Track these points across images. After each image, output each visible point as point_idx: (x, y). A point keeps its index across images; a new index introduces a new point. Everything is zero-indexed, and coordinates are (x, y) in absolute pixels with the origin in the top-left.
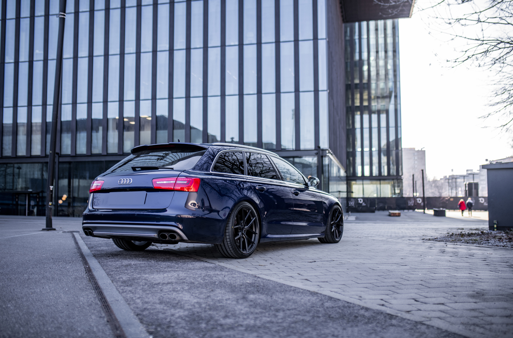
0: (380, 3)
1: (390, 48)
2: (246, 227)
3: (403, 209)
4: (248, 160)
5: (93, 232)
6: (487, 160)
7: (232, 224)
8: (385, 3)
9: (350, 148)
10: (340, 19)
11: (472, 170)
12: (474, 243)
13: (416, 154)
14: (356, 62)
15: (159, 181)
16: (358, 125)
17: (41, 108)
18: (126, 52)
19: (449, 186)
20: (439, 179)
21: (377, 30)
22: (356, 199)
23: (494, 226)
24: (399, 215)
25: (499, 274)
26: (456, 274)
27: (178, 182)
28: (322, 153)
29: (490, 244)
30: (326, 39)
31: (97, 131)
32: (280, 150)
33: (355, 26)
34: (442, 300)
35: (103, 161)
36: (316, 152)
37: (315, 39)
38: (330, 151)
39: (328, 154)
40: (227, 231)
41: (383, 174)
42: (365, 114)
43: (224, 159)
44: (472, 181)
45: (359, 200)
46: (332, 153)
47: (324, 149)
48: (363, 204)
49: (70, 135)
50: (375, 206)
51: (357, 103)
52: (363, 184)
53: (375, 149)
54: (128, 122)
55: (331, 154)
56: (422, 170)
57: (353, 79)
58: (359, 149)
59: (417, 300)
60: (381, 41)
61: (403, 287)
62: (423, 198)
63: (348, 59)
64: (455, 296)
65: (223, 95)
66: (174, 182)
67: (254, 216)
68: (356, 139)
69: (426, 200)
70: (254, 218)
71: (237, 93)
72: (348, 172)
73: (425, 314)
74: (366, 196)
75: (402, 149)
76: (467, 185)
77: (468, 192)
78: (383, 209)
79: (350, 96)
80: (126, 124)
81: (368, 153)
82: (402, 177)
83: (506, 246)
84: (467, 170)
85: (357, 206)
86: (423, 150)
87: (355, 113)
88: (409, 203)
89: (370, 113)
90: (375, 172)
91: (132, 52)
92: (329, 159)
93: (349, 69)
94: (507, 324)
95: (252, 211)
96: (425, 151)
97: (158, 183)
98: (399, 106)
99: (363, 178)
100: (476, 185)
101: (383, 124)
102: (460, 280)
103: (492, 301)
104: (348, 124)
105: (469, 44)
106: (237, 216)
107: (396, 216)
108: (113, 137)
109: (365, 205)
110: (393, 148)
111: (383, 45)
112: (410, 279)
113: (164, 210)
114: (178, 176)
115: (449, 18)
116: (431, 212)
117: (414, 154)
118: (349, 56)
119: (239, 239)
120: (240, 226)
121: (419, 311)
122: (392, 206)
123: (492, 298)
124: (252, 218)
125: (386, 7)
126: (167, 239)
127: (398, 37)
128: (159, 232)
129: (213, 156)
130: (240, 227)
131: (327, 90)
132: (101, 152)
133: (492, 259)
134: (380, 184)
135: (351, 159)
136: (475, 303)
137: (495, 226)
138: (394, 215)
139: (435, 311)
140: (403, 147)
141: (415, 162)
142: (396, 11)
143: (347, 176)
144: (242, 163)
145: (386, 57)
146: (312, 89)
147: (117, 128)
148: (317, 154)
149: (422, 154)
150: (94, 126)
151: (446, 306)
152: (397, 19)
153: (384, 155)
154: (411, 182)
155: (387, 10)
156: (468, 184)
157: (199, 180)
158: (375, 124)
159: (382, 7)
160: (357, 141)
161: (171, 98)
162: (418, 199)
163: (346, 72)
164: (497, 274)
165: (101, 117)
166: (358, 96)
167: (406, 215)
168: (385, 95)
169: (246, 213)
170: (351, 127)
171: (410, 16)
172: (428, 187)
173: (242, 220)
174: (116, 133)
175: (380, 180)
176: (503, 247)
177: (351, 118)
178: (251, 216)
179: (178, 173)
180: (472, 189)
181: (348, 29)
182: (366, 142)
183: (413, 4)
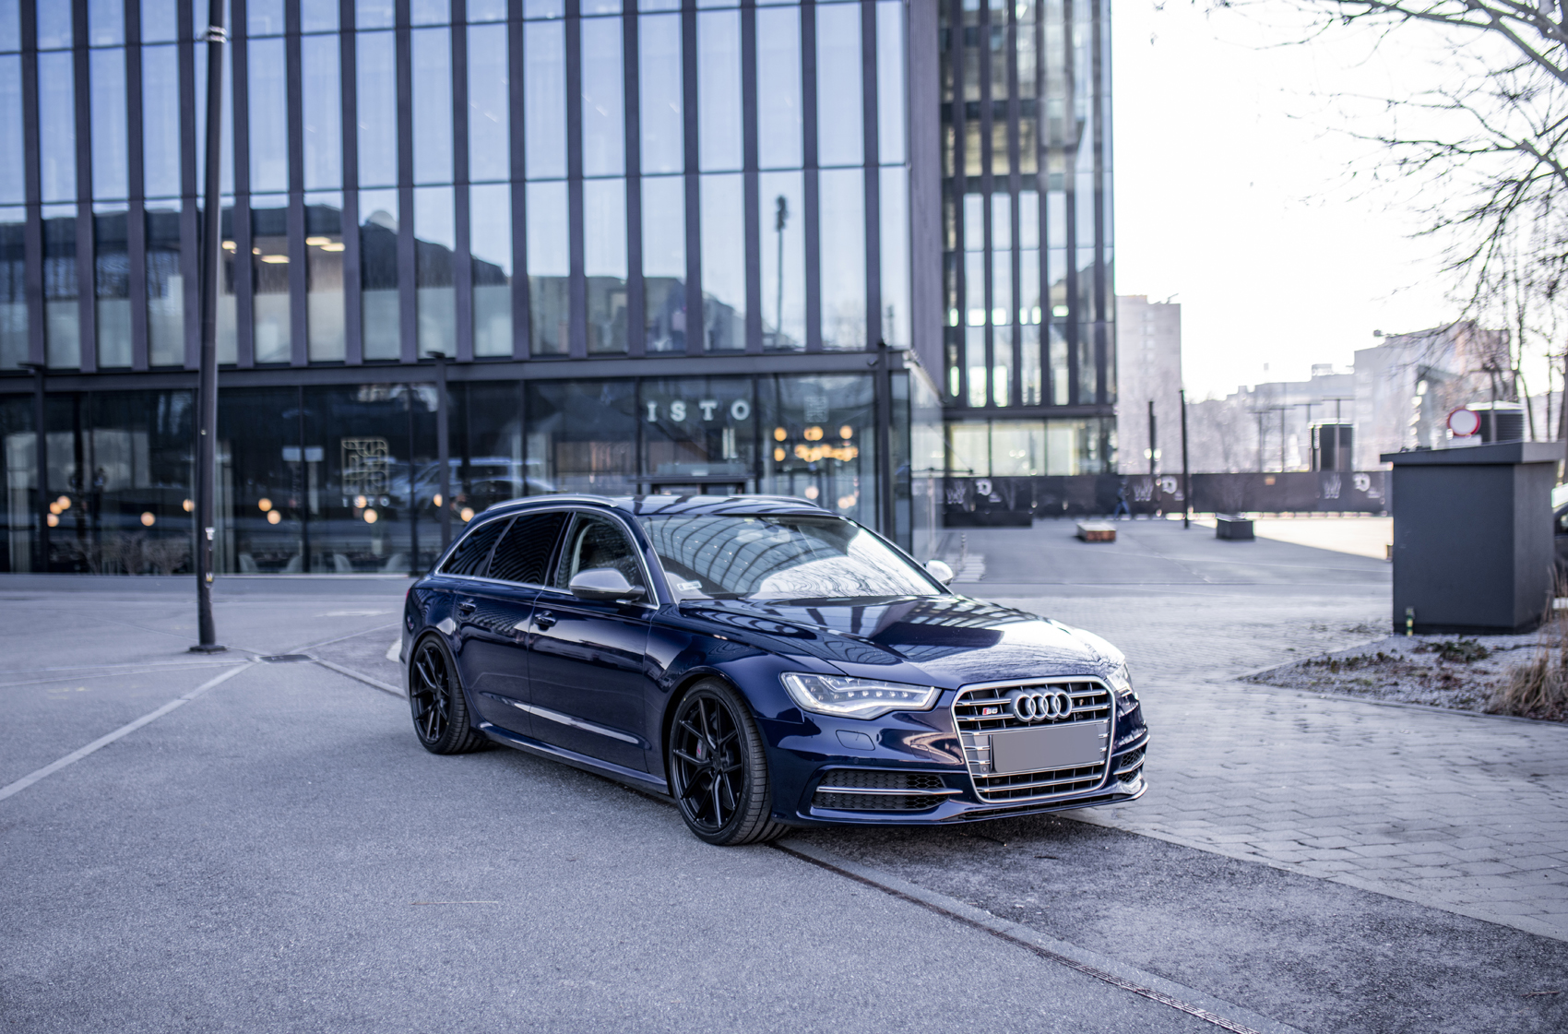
6: (1377, 334)
11: (1329, 366)
12: (1365, 691)
13: (1150, 315)
14: (969, 29)
16: (974, 238)
18: (252, 31)
20: (1221, 397)
22: (970, 482)
23: (1405, 624)
24: (1110, 538)
25: (1427, 782)
26: (1349, 786)
28: (892, 364)
29: (1401, 696)
32: (760, 350)
34: (1343, 842)
36: (870, 358)
38: (915, 354)
39: (906, 366)
41: (1054, 402)
44: (1331, 421)
45: (979, 484)
46: (916, 357)
47: (896, 347)
48: (993, 497)
50: (1031, 506)
51: (974, 169)
52: (989, 433)
53: (1031, 315)
57: (960, 86)
58: (977, 318)
59: (1301, 841)
61: (1267, 817)
62: (1184, 478)
64: (1359, 833)
65: (575, 177)
69: (1190, 482)
71: (621, 169)
73: (1325, 866)
74: (1002, 469)
76: (1317, 434)
77: (1319, 454)
78: (1055, 512)
80: (260, 270)
82: (1115, 407)
83: (1437, 702)
84: (1315, 367)
85: (974, 504)
86: (1173, 301)
87: (967, 198)
88: (1137, 493)
89: (1017, 198)
90: (1030, 392)
94: (1442, 878)
96: (1179, 306)
98: (1106, 176)
99: (991, 413)
100: (1346, 432)
102: (1361, 798)
103: (1419, 841)
107: (1104, 541)
109: (998, 501)
112: (1270, 800)
116: (1208, 521)
117: (1144, 315)
121: (1313, 862)
122: (1083, 502)
123: (1419, 835)
131: (903, 165)
133: (1410, 749)
134: (1046, 428)
136: (1393, 844)
137: (1410, 623)
138: (1097, 538)
139: (1336, 861)
141: (1146, 342)
143: (942, 408)
145: (1068, 13)
146: (859, 158)
147: (232, 286)
148: (873, 365)
149: (1169, 316)
151: (1350, 851)
153: (1060, 336)
156: (1321, 429)
161: (406, 184)
162: (1166, 482)
164: (1423, 781)
166: (974, 140)
167: (1130, 537)
174: (234, 303)
175: (1044, 417)
176: (1432, 704)
180: (1333, 442)
182: (1002, 291)
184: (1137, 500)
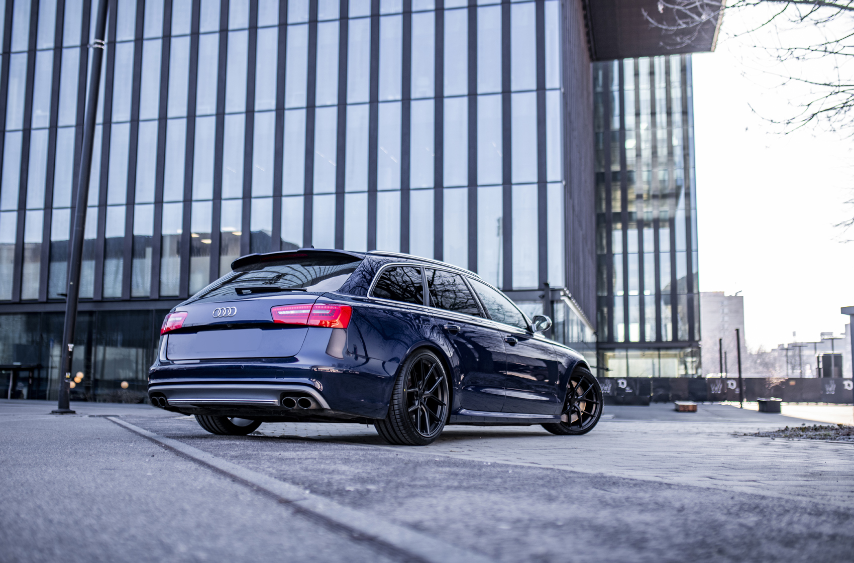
0: (660, 26)
1: (677, 107)
2: (427, 392)
3: (702, 399)
4: (431, 283)
5: (166, 399)
7: (404, 385)
8: (669, 26)
9: (602, 291)
10: (586, 55)
11: (831, 334)
12: (824, 438)
13: (726, 303)
14: (614, 132)
15: (282, 311)
16: (617, 248)
17: (41, 213)
18: (198, 113)
19: (787, 362)
20: (768, 350)
21: (652, 73)
22: (614, 380)
24: (694, 410)
26: (782, 460)
27: (314, 312)
28: (552, 296)
30: (560, 89)
31: (143, 256)
33: (612, 66)
34: (753, 478)
35: (152, 310)
36: (541, 293)
37: (541, 88)
38: (567, 292)
39: (562, 298)
40: (396, 397)
41: (664, 339)
42: (631, 228)
43: (389, 279)
44: (830, 352)
45: (620, 381)
46: (570, 296)
47: (556, 288)
48: (627, 389)
49: (93, 263)
50: (650, 394)
51: (617, 207)
52: (627, 357)
53: (649, 291)
54: (199, 239)
55: (570, 298)
56: (737, 330)
57: (609, 163)
58: (619, 292)
60: (660, 94)
61: (692, 468)
62: (740, 380)
63: (599, 127)
64: (775, 475)
66: (308, 311)
67: (440, 374)
68: (615, 273)
69: (744, 383)
70: (441, 378)
71: (398, 186)
72: (600, 334)
74: (633, 374)
75: (698, 293)
76: (821, 359)
77: (822, 371)
78: (664, 399)
79: (604, 195)
80: (195, 244)
81: (637, 299)
82: (700, 343)
84: (822, 334)
85: (615, 393)
86: (739, 295)
87: (613, 226)
88: (713, 389)
89: (641, 225)
90: (650, 336)
91: (209, 112)
92: (564, 307)
93: (601, 146)
95: (437, 365)
96: (742, 297)
97: (280, 313)
98: (693, 212)
99: (627, 345)
100: (839, 358)
101: (665, 245)
102: (788, 464)
103: (834, 480)
104: (599, 245)
105: (813, 92)
106: (412, 373)
107: (689, 411)
108: (172, 265)
109: (630, 391)
110: (683, 290)
111: (664, 103)
112: (704, 463)
113: (293, 359)
114: (316, 301)
115: (778, 48)
116: (754, 406)
117: (722, 303)
118: (602, 122)
119: (415, 412)
120: (417, 389)
122: (680, 393)
124: (436, 378)
125: (671, 33)
126: (295, 407)
127: (692, 86)
128: (281, 395)
129: (370, 274)
130: (417, 392)
131: (561, 182)
132: (148, 294)
134: (659, 357)
135: (605, 310)
136: (806, 480)
138: (686, 410)
140: (701, 290)
141: (723, 317)
142: (689, 39)
143: (597, 343)
144: (420, 288)
145: (670, 123)
146: (535, 179)
147: (180, 251)
148: (542, 297)
149: (737, 303)
150: (137, 247)
152: (690, 54)
153: (666, 304)
154: (718, 355)
155: (674, 37)
156: (823, 357)
157: (350, 309)
158: (649, 246)
159: (664, 32)
160: (615, 278)
161: (278, 195)
162: (729, 382)
163: (597, 151)
165: (150, 232)
166: (618, 194)
167: (707, 411)
168: (667, 191)
169: (427, 369)
170: (605, 251)
171: (713, 48)
172: (748, 365)
173: (421, 380)
174: (178, 260)
175: (659, 349)
177: (604, 235)
178: (435, 373)
179: (315, 297)
180: (830, 365)
181: (601, 73)
182: (633, 280)
183: (718, 26)
184: (713, 393)
